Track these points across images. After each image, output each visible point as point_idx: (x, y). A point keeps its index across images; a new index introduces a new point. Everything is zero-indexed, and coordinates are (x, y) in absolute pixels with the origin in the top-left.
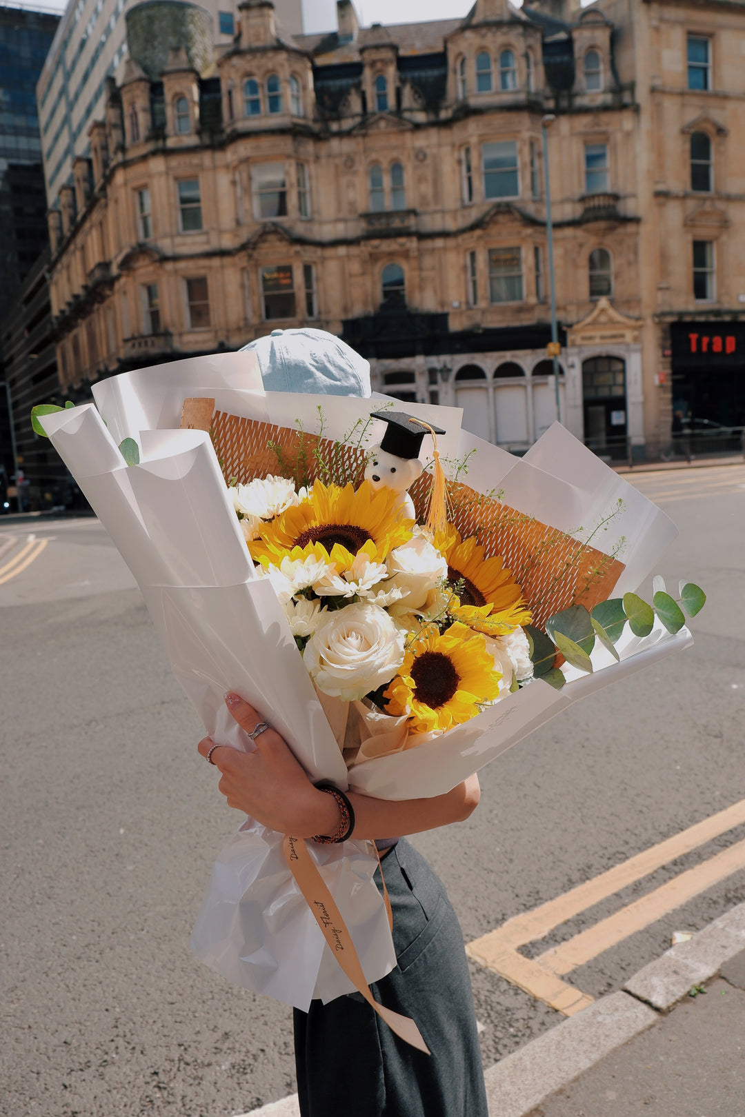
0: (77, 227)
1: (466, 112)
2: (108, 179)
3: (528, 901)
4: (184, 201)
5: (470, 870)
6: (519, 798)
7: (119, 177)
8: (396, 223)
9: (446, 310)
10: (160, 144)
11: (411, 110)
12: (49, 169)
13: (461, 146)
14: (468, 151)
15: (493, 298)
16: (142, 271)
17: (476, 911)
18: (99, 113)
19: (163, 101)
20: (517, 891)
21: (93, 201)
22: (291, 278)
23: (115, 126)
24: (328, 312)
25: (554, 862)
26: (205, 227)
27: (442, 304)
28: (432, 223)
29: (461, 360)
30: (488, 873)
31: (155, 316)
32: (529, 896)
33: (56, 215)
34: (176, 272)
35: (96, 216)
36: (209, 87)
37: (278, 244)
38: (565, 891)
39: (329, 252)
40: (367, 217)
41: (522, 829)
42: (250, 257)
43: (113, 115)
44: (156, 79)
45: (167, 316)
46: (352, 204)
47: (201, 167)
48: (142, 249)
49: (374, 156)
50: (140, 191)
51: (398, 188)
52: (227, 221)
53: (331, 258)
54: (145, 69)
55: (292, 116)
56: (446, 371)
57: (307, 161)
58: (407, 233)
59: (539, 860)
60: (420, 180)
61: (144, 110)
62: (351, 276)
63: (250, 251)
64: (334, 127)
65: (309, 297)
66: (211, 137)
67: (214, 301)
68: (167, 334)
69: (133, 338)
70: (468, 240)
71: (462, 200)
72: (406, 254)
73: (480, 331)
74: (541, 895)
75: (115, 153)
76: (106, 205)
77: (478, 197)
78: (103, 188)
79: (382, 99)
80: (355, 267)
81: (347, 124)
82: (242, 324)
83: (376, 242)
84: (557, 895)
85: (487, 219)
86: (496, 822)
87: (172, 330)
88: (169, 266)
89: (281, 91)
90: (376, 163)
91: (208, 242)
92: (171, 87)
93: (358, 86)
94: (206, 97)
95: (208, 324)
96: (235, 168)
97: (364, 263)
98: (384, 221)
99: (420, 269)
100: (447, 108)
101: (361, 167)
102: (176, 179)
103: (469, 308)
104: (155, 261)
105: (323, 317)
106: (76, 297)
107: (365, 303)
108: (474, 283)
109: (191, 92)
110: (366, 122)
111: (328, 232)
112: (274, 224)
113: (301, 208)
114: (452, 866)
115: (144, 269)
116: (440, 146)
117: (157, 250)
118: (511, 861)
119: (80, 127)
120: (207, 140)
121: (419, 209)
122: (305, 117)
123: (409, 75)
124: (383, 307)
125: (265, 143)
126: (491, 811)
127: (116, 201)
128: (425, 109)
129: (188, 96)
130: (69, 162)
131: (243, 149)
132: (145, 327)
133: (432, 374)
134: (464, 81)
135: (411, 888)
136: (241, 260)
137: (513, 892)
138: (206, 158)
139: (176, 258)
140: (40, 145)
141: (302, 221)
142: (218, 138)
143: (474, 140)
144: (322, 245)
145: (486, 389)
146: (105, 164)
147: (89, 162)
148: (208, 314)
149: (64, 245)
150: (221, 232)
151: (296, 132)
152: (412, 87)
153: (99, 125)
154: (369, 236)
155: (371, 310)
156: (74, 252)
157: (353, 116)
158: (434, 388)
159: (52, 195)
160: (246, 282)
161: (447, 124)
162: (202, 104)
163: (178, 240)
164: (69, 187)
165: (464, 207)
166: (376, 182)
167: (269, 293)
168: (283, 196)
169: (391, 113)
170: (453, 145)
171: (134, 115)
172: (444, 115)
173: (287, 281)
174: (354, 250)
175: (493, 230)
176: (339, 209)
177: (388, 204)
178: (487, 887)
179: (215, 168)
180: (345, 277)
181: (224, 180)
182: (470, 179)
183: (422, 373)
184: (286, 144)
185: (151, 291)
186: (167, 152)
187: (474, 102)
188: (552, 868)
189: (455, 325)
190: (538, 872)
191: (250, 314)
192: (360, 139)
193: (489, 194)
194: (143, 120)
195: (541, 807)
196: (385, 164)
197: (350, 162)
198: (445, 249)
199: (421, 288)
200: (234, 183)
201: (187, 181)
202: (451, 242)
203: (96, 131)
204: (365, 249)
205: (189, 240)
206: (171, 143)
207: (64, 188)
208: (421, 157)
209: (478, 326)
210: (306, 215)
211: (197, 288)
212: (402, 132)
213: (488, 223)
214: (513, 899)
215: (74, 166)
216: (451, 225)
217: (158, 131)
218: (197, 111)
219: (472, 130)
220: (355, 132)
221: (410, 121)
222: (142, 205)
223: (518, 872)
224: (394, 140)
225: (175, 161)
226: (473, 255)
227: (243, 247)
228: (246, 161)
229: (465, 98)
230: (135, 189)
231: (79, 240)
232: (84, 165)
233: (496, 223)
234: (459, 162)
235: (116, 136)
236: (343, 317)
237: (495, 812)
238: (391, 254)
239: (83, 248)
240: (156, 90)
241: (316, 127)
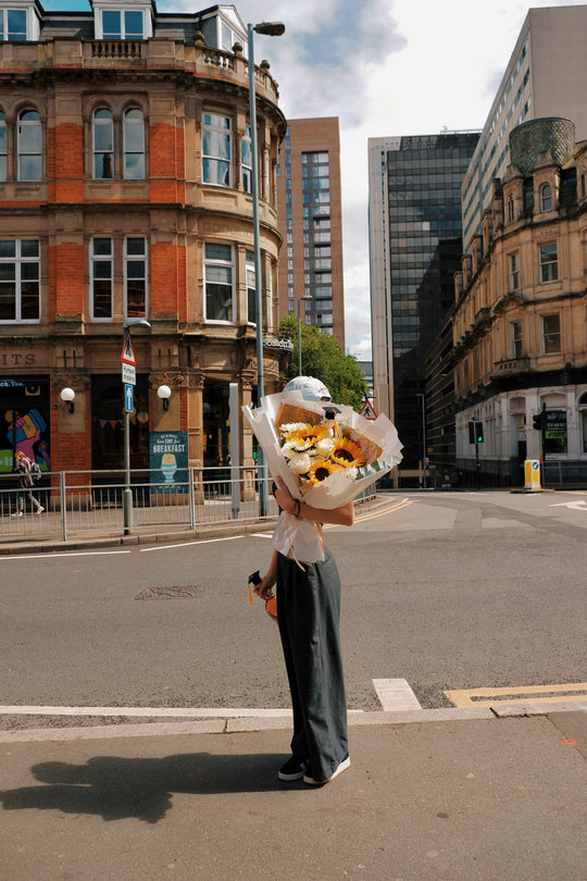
0: (472, 283)
2: (492, 248)
4: (544, 260)
7: (499, 247)
10: (529, 220)
16: (511, 313)
18: (487, 203)
19: (532, 190)
21: (482, 265)
23: (497, 212)
26: (561, 277)
31: (519, 345)
33: (460, 276)
34: (536, 312)
35: (483, 276)
36: (567, 175)
43: (497, 203)
44: (528, 175)
45: (527, 345)
47: (559, 233)
48: (511, 298)
50: (513, 256)
52: (577, 271)
54: (521, 170)
61: (518, 198)
66: (567, 212)
67: (564, 332)
68: (527, 358)
69: (502, 362)
75: (497, 230)
76: (490, 268)
78: (488, 256)
82: (585, 349)
87: (529, 355)
88: (531, 308)
91: (561, 289)
92: (538, 180)
94: (565, 183)
95: (559, 350)
96: (584, 232)
102: (539, 244)
104: (521, 305)
106: (467, 332)
109: (553, 180)
115: (513, 312)
117: (522, 297)
119: (476, 211)
120: (564, 214)
127: (496, 264)
129: (551, 184)
132: (511, 354)
136: (586, 300)
138: (563, 227)
139: (536, 302)
142: (573, 211)
146: (491, 239)
147: (481, 238)
148: (559, 342)
149: (464, 294)
150: (572, 280)
153: (488, 212)
156: (469, 300)
162: (562, 188)
163: (539, 288)
164: (469, 256)
171: (511, 203)
179: (569, 233)
181: (576, 241)
185: (518, 330)
186: (533, 226)
194: (517, 205)
200: (584, 243)
201: (548, 245)
203: (487, 216)
205: (547, 288)
206: (536, 219)
211: (552, 322)
215: (472, 242)
217: (527, 212)
218: (557, 193)
222: (514, 265)
225: (538, 232)
230: (508, 254)
231: (473, 292)
232: (478, 240)
235: (498, 218)
239: (475, 298)
240: (527, 183)
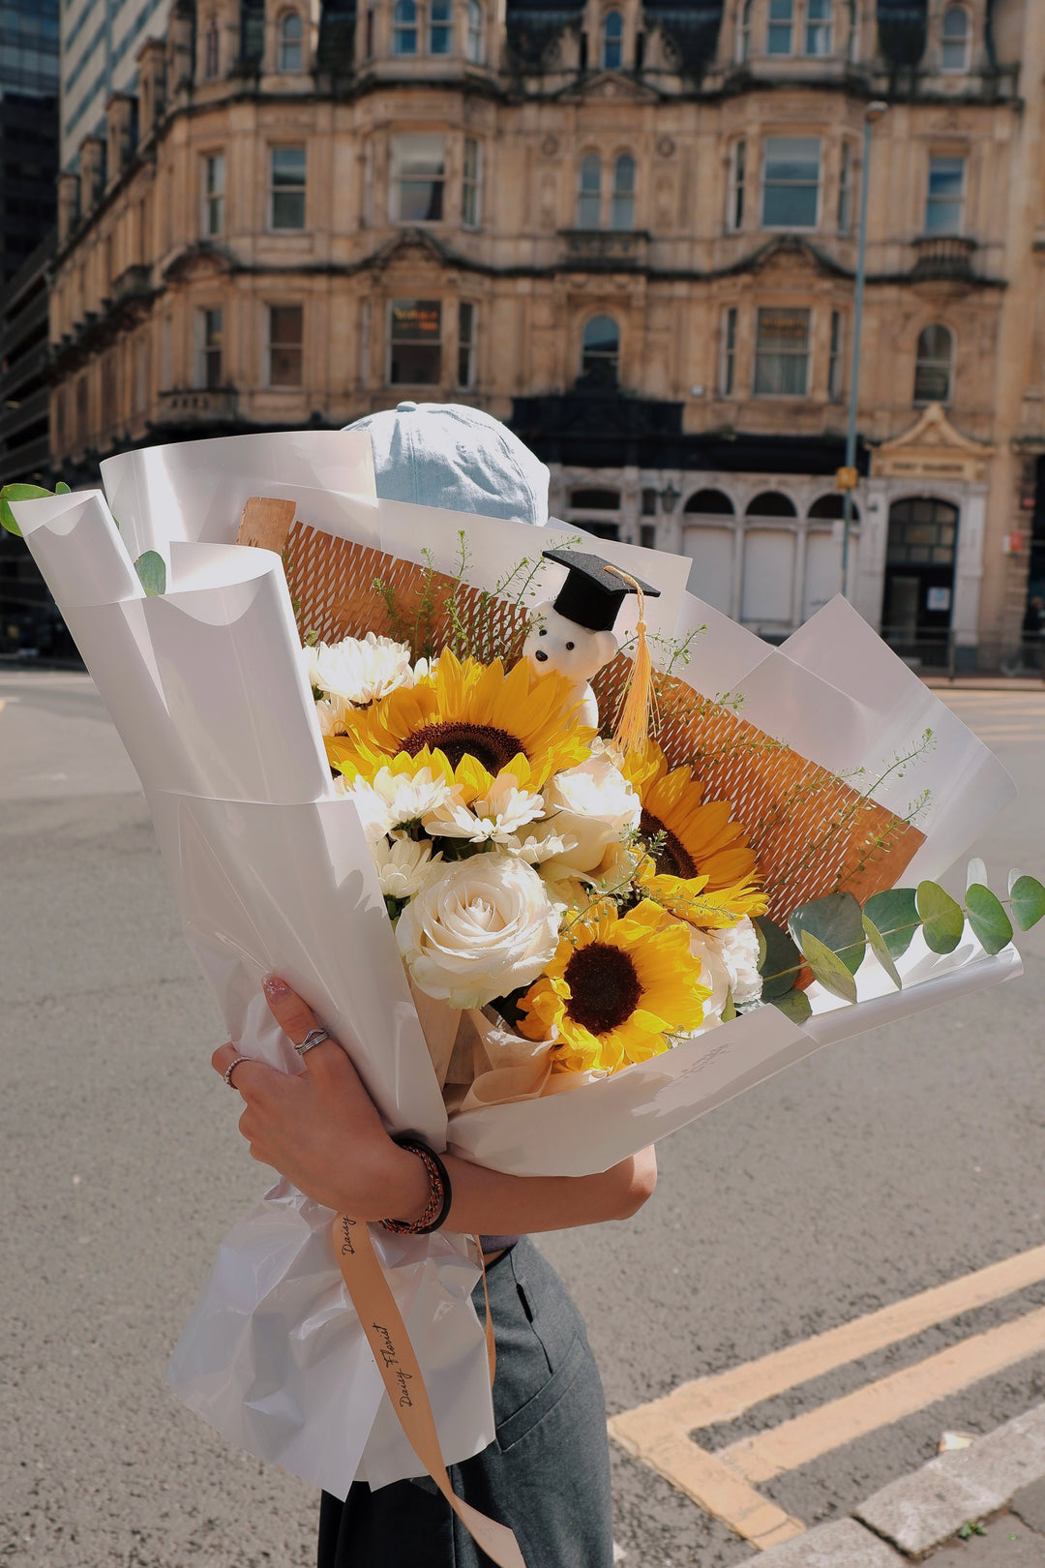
0: (103, 204)
1: (745, 84)
2: (162, 132)
3: (715, 1359)
4: (279, 180)
5: (628, 1299)
6: (718, 1191)
7: (180, 132)
8: (616, 251)
9: (681, 397)
10: (251, 85)
11: (657, 72)
12: (68, 107)
13: (731, 138)
14: (742, 146)
15: (759, 386)
16: (200, 286)
17: (631, 1365)
18: (158, 25)
19: (261, 17)
20: (699, 1341)
21: (132, 166)
22: (438, 320)
23: (180, 49)
24: (492, 382)
25: (763, 1301)
26: (309, 225)
27: (676, 387)
28: (671, 255)
29: (697, 481)
30: (656, 1306)
31: (214, 359)
32: (718, 1350)
33: (73, 182)
34: (255, 292)
35: (135, 190)
36: (338, 2)
37: (423, 264)
38: (777, 1349)
39: (504, 286)
40: (570, 235)
41: (717, 1241)
42: (376, 280)
43: (179, 31)
45: (234, 361)
46: (548, 213)
47: (312, 128)
48: (203, 252)
49: (591, 139)
50: (210, 157)
51: (624, 193)
52: (344, 219)
53: (506, 296)
55: (467, 62)
56: (671, 495)
57: (483, 137)
58: (631, 269)
59: (739, 1294)
60: (661, 185)
61: (230, 28)
62: (534, 327)
63: (376, 272)
64: (532, 86)
65: (464, 355)
66: (334, 83)
67: (311, 345)
68: (230, 391)
69: (175, 392)
70: (729, 290)
71: (725, 224)
72: (625, 302)
73: (733, 438)
74: (737, 1351)
75: (177, 92)
76: (154, 175)
77: (750, 223)
78: (152, 147)
79: (612, 49)
80: (542, 314)
81: (553, 84)
82: (351, 387)
83: (579, 278)
84: (763, 1353)
85: (761, 259)
86: (677, 1226)
87: (238, 385)
88: (245, 282)
89: (451, 21)
90: (592, 151)
91: (311, 250)
93: (577, 25)
94: (331, 18)
95: (298, 381)
96: (366, 136)
97: (557, 309)
98: (595, 245)
99: (647, 328)
100: (715, 75)
101: (568, 155)
102: (271, 143)
103: (718, 399)
104: (223, 273)
105: (483, 389)
106: (91, 316)
107: (553, 374)
108: (731, 359)
109: (308, 5)
110: (583, 83)
111: (505, 253)
112: (420, 232)
113: (466, 212)
114: (600, 1290)
115: (205, 283)
116: (697, 133)
117: (227, 255)
118: (695, 1291)
119: (125, 46)
120: (326, 87)
121: (654, 232)
122: (486, 66)
123: (660, 15)
124: (580, 382)
125: (419, 100)
126: (670, 1209)
127: (171, 170)
128: (680, 73)
129: (302, 13)
130: (101, 99)
131: (382, 106)
132: (197, 377)
133: (649, 497)
134: (746, 35)
135: (530, 1318)
136: (361, 284)
137: (693, 1341)
138: (322, 115)
139: (256, 271)
140: (58, 67)
141: (465, 232)
142: (344, 85)
143: (753, 130)
144: (493, 273)
145: (733, 531)
146: (159, 109)
147: (134, 102)
148: (298, 365)
149: (81, 231)
150: (333, 236)
151: (469, 88)
152: (663, 36)
153: (156, 45)
154: (569, 268)
155: (561, 386)
156: (95, 244)
157: (564, 72)
158: (648, 520)
159: (68, 149)
160: (366, 321)
161: (713, 100)
162: (324, 28)
163: (263, 242)
164: (98, 140)
165: (727, 236)
166: (591, 182)
167: (399, 342)
168: (438, 188)
169: (625, 73)
170: (719, 136)
171: (214, 34)
172: (710, 85)
173: (431, 326)
174: (543, 287)
175: (770, 278)
176: (526, 218)
177: (606, 218)
178: (652, 1329)
179: (334, 132)
180: (525, 330)
181: (346, 153)
182: (740, 193)
183: (631, 496)
184: (452, 106)
185: (212, 319)
186: (260, 100)
187: (760, 69)
188: (759, 1310)
189: (693, 423)
190: (736, 1313)
191: (366, 373)
192: (571, 110)
193: (769, 219)
194: (228, 43)
195: (753, 1210)
196: (607, 154)
197: (551, 145)
198: (689, 300)
199: (645, 359)
200: (362, 160)
201: (287, 150)
202: (700, 291)
203: (149, 54)
204: (561, 286)
205: (281, 244)
206: (268, 85)
207: (89, 139)
208: (666, 148)
209: (729, 429)
210: (472, 222)
211: (286, 321)
212: (640, 105)
213: (762, 266)
214: (693, 1352)
215: (108, 107)
216: (703, 263)
217: (249, 65)
218: (314, 38)
219: (752, 113)
220: (564, 98)
221: (653, 89)
222: (211, 179)
223: (704, 1311)
224: (625, 118)
225: (271, 115)
226: (733, 314)
227: (367, 264)
228: (385, 126)
229: (746, 62)
230: (202, 153)
231: (105, 225)
232: (126, 107)
233: (775, 266)
234: (727, 163)
235: (181, 64)
236: (515, 393)
237: (677, 1210)
238: (602, 300)
239: (110, 240)
241: (503, 84)
